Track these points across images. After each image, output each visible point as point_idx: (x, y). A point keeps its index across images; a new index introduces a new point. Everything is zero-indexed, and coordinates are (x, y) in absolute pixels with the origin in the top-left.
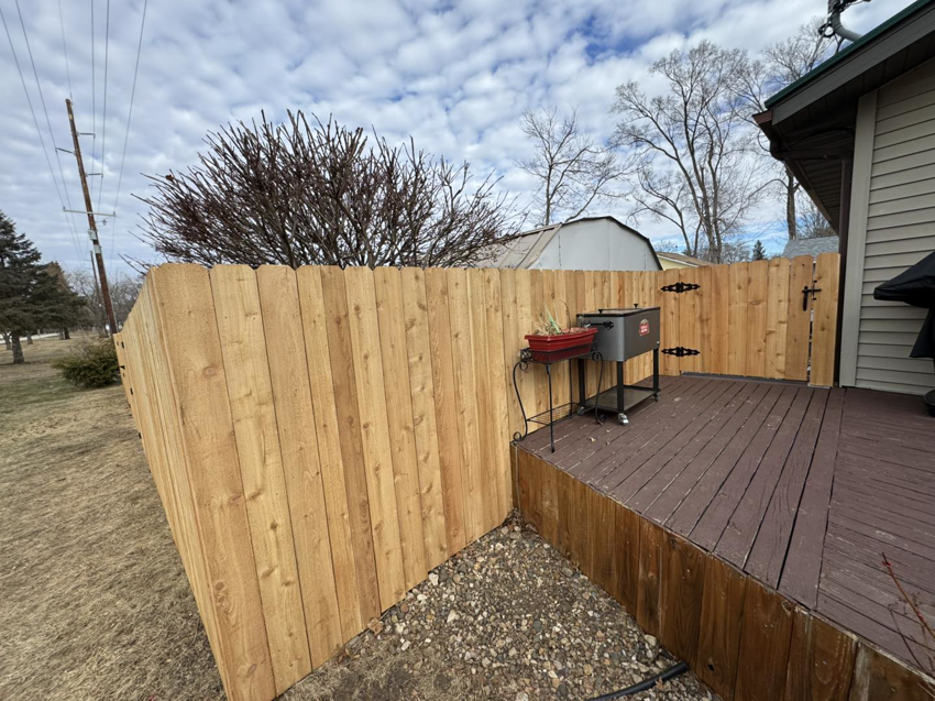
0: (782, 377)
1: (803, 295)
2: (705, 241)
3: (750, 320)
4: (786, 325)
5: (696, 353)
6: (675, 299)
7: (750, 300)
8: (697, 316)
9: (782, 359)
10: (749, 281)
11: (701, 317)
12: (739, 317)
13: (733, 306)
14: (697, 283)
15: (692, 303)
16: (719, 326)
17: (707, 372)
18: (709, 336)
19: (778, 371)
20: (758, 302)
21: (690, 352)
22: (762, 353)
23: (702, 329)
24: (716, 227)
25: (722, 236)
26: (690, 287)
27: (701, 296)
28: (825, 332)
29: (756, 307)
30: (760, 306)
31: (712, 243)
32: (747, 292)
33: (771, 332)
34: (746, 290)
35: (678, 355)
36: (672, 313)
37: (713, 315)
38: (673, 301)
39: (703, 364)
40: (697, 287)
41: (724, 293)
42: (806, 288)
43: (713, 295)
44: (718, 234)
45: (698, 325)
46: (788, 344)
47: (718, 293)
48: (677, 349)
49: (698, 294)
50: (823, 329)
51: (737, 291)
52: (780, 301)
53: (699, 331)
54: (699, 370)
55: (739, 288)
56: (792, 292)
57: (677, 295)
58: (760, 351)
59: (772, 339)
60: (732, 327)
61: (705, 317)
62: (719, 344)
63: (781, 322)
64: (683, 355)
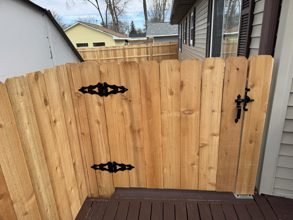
0: (213, 189)
1: (236, 105)
2: (110, 19)
3: (183, 131)
4: (218, 138)
5: (130, 167)
6: (99, 104)
7: (182, 109)
8: (128, 126)
9: (214, 172)
10: (182, 85)
11: (131, 127)
12: (172, 128)
13: (165, 115)
14: (123, 84)
15: (120, 111)
16: (152, 138)
17: (143, 186)
18: (142, 149)
19: (210, 184)
20: (191, 112)
21: (123, 167)
22: (195, 167)
23: (134, 140)
24: (115, 12)
25: (118, 17)
26: (116, 90)
27: (129, 101)
28: (253, 144)
29: (189, 116)
30: (193, 116)
31: (114, 20)
32: (179, 99)
33: (204, 145)
34: (179, 96)
35: (110, 170)
36: (98, 122)
37: (145, 126)
38: (97, 107)
39: (138, 179)
40: (123, 90)
41: (155, 98)
42: (239, 96)
43: (144, 101)
44: (116, 15)
45: (129, 136)
46: (220, 157)
47: (149, 99)
48: (109, 164)
49: (126, 99)
50: (251, 142)
51: (169, 97)
52: (213, 111)
53: (131, 143)
54: (134, 185)
55: (172, 93)
56: (225, 102)
57: (101, 99)
58: (193, 164)
59: (205, 152)
60: (165, 139)
61: (136, 128)
62: (153, 157)
63: (215, 135)
64: (116, 171)
